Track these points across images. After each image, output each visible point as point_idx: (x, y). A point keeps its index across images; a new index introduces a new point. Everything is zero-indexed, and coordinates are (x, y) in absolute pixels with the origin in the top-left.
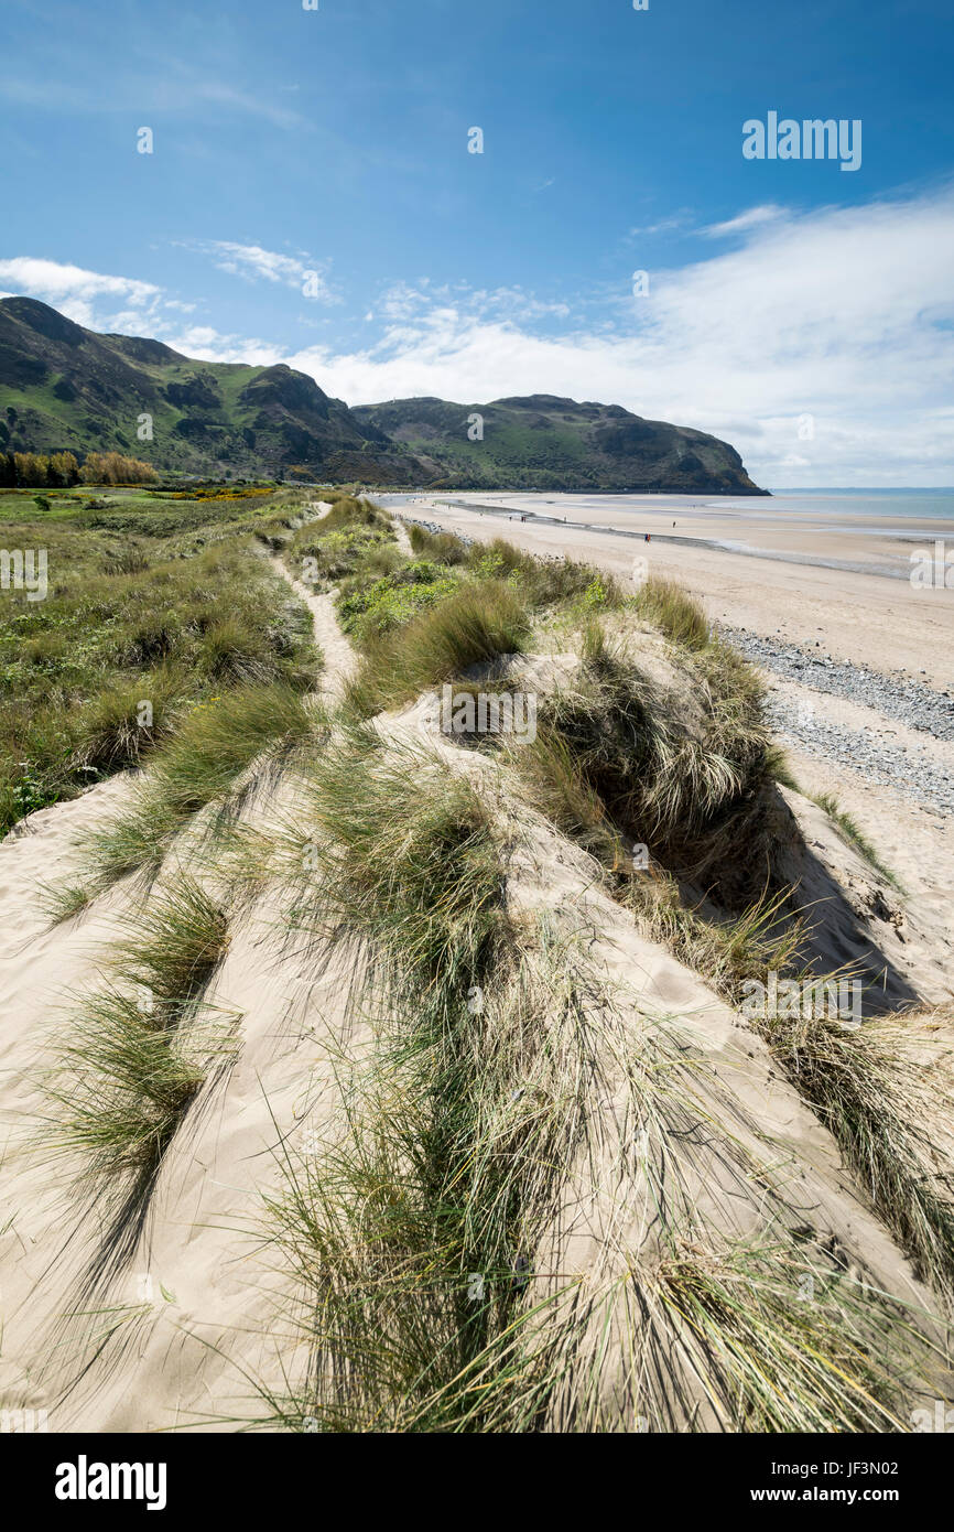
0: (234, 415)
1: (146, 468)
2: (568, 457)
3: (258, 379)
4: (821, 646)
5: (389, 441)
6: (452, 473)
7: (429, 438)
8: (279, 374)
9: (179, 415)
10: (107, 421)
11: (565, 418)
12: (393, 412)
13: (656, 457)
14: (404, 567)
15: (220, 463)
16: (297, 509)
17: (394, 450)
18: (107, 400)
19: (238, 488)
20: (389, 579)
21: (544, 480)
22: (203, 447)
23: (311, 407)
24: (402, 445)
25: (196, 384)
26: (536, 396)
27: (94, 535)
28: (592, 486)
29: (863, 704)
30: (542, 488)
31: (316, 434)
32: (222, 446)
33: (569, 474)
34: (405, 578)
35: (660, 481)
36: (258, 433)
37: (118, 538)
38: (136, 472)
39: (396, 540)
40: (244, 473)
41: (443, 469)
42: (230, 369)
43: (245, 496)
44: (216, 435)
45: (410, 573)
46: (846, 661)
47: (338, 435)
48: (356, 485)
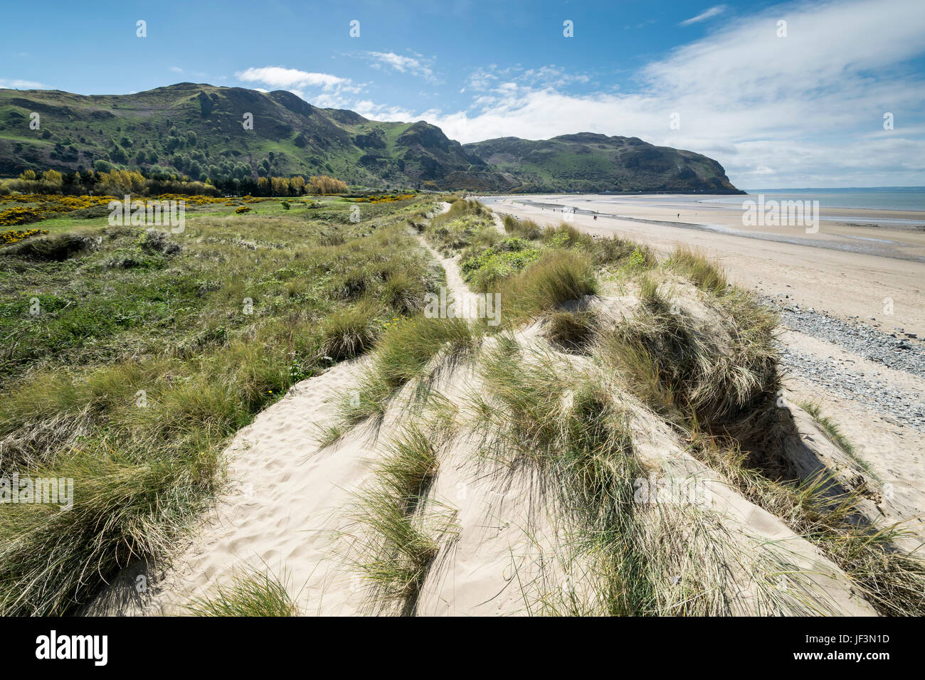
0: (393, 152)
1: (343, 184)
2: (601, 171)
3: (408, 130)
4: (790, 298)
5: (486, 165)
6: (524, 183)
7: (510, 161)
8: (420, 127)
9: (362, 153)
10: (322, 158)
11: (599, 147)
12: (488, 147)
13: (662, 170)
14: (503, 241)
15: (383, 180)
16: (430, 207)
17: (488, 170)
18: (322, 146)
19: (394, 195)
20: (493, 248)
21: (585, 186)
22: (374, 171)
23: (439, 146)
24: (493, 167)
25: (373, 135)
26: (580, 133)
27: (314, 223)
28: (615, 190)
29: (826, 340)
30: (583, 191)
31: (440, 162)
32: (385, 170)
33: (601, 182)
34: (503, 248)
35: (665, 186)
36: (407, 162)
37: (327, 225)
38: (337, 186)
39: (495, 225)
40: (397, 186)
41: (519, 180)
42: (393, 125)
43: (398, 199)
44: (382, 164)
45: (506, 245)
46: (811, 309)
47: (454, 161)
48: (464, 192)
